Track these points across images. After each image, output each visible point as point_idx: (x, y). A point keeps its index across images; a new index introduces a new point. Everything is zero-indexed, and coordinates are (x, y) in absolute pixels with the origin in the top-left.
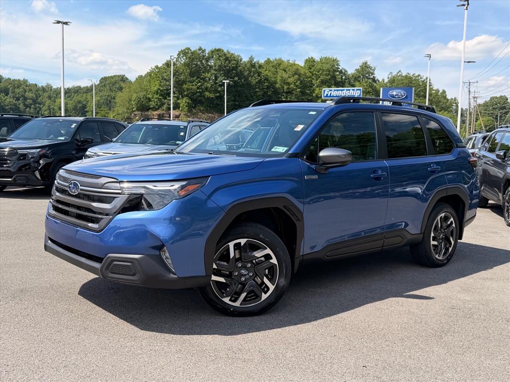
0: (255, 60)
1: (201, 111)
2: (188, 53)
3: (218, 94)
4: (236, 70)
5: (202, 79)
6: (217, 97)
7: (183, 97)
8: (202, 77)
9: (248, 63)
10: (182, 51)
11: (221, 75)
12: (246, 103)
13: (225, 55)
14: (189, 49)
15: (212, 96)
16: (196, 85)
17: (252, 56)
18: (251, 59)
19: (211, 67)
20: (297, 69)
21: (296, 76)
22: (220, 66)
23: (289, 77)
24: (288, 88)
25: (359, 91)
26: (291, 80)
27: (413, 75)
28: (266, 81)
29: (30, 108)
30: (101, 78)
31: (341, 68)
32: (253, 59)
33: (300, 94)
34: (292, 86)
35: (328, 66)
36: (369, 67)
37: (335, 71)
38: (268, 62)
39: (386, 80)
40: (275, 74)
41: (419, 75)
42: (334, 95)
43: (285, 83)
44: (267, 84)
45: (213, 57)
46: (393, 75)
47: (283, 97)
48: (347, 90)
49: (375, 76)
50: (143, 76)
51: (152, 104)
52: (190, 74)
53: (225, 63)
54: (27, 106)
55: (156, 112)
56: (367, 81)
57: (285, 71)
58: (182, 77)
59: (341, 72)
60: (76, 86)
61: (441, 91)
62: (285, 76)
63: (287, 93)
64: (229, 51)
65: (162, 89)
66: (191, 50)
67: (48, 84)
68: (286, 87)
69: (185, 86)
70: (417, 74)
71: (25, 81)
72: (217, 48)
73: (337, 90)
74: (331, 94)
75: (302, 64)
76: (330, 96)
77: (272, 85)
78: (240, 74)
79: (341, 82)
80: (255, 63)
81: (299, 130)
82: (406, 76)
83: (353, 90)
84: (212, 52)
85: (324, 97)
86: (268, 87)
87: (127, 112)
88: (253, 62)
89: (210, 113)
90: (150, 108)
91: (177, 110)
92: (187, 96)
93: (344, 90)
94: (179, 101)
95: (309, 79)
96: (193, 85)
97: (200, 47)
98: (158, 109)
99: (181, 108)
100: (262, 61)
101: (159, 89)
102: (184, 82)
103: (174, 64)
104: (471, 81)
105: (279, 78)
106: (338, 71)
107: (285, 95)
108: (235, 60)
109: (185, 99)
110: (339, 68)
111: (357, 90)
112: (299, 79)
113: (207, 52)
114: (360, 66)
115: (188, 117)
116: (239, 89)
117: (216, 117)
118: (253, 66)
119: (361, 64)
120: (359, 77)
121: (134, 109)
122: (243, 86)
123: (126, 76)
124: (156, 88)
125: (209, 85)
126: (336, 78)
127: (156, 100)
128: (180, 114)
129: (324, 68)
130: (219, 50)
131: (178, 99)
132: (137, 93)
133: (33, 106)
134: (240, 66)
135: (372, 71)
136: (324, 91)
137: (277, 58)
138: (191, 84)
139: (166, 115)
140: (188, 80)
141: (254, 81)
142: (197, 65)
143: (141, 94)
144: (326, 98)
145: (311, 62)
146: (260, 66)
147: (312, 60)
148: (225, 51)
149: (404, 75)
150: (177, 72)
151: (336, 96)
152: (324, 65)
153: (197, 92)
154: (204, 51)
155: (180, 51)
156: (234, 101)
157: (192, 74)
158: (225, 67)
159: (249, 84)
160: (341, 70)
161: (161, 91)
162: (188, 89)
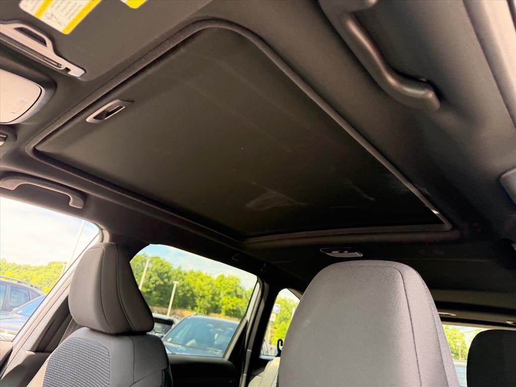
4: (167, 274)
20: (211, 281)
21: (210, 286)
24: (203, 294)
26: (206, 288)
28: (187, 285)
34: (206, 292)
40: (195, 282)
43: (201, 289)
44: (188, 288)
53: (160, 267)
57: (202, 280)
62: (202, 284)
63: (201, 297)
75: (215, 278)
77: (191, 289)
78: (169, 278)
86: (188, 291)
88: (181, 270)
95: (219, 289)
100: (187, 271)
105: (197, 285)
106: (239, 287)
108: (167, 266)
110: (240, 285)
112: (211, 288)
118: (180, 273)
126: (237, 291)
129: (230, 283)
134: (171, 271)
146: (185, 274)
152: (230, 281)
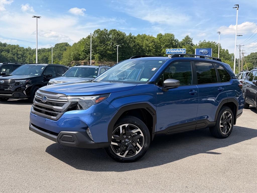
0: (132, 35)
1: (105, 60)
2: (99, 32)
3: (114, 52)
4: (123, 40)
5: (106, 44)
6: (113, 54)
7: (96, 54)
8: (106, 43)
9: (129, 36)
10: (96, 31)
11: (115, 42)
12: (128, 56)
13: (117, 32)
14: (99, 30)
15: (111, 53)
16: (103, 47)
17: (131, 33)
18: (130, 34)
19: (110, 38)
20: (153, 40)
22: (115, 38)
23: (149, 43)
24: (149, 49)
25: (184, 50)
26: (150, 45)
27: (211, 42)
28: (138, 45)
29: (20, 59)
30: (55, 44)
31: (175, 39)
32: (131, 34)
33: (155, 52)
34: (151, 48)
35: (169, 38)
36: (189, 38)
37: (172, 40)
38: (139, 36)
39: (198, 45)
40: (142, 42)
41: (214, 42)
42: (172, 52)
43: (147, 46)
44: (139, 47)
45: (111, 34)
46: (202, 42)
47: (146, 53)
48: (178, 50)
49: (192, 42)
50: (77, 43)
51: (81, 57)
52: (100, 42)
53: (117, 37)
54: (18, 58)
55: (83, 61)
56: (188, 45)
57: (147, 40)
58: (96, 44)
59: (175, 41)
60: (43, 48)
61: (226, 50)
62: (147, 43)
63: (148, 51)
64: (119, 30)
65: (86, 49)
66: (100, 30)
67: (29, 47)
68: (148, 48)
69: (97, 48)
70: (213, 42)
71: (18, 46)
72: (114, 29)
73: (174, 50)
74: (170, 51)
75: (156, 37)
76: (170, 53)
77: (141, 47)
78: (125, 42)
79: (175, 46)
80: (132, 36)
81: (154, 70)
82: (208, 43)
83: (182, 50)
84: (111, 31)
85: (167, 53)
86: (139, 49)
87: (69, 61)
88: (131, 36)
89: (110, 62)
90: (80, 59)
91: (93, 60)
92: (98, 53)
93: (177, 50)
94: (94, 56)
95: (159, 44)
96: (101, 48)
97: (105, 29)
98: (84, 59)
99: (95, 59)
100: (136, 35)
101: (85, 50)
102: (97, 46)
103: (92, 37)
104: (241, 45)
105: (144, 44)
106: (174, 40)
107: (147, 52)
108: (122, 35)
109: (98, 55)
110: (174, 39)
111: (183, 50)
112: (154, 44)
113: (108, 31)
114: (185, 38)
115: (99, 63)
116: (124, 49)
117: (113, 63)
118: (131, 38)
119: (185, 37)
120: (185, 43)
121: (72, 60)
122: (126, 48)
123: (68, 43)
124: (83, 49)
125: (109, 48)
126: (173, 43)
127: (83, 55)
128: (95, 62)
129: (167, 39)
130: (114, 30)
131: (94, 54)
132: (73, 52)
133: (21, 58)
134: (125, 38)
135: (191, 40)
136: (167, 50)
137: (143, 34)
138: (100, 47)
139: (88, 62)
140: (99, 45)
141: (132, 45)
142: (103, 37)
143: (76, 52)
144: (168, 54)
145: (160, 36)
146: (135, 38)
147: (161, 35)
148: (117, 30)
149: (207, 42)
150: (94, 41)
151: (173, 53)
152: (167, 37)
153: (103, 51)
154: (107, 31)
155: (95, 30)
156: (122, 55)
157: (101, 42)
158: (117, 38)
159: (129, 47)
160: (175, 40)
161: (86, 50)
162: (99, 50)
